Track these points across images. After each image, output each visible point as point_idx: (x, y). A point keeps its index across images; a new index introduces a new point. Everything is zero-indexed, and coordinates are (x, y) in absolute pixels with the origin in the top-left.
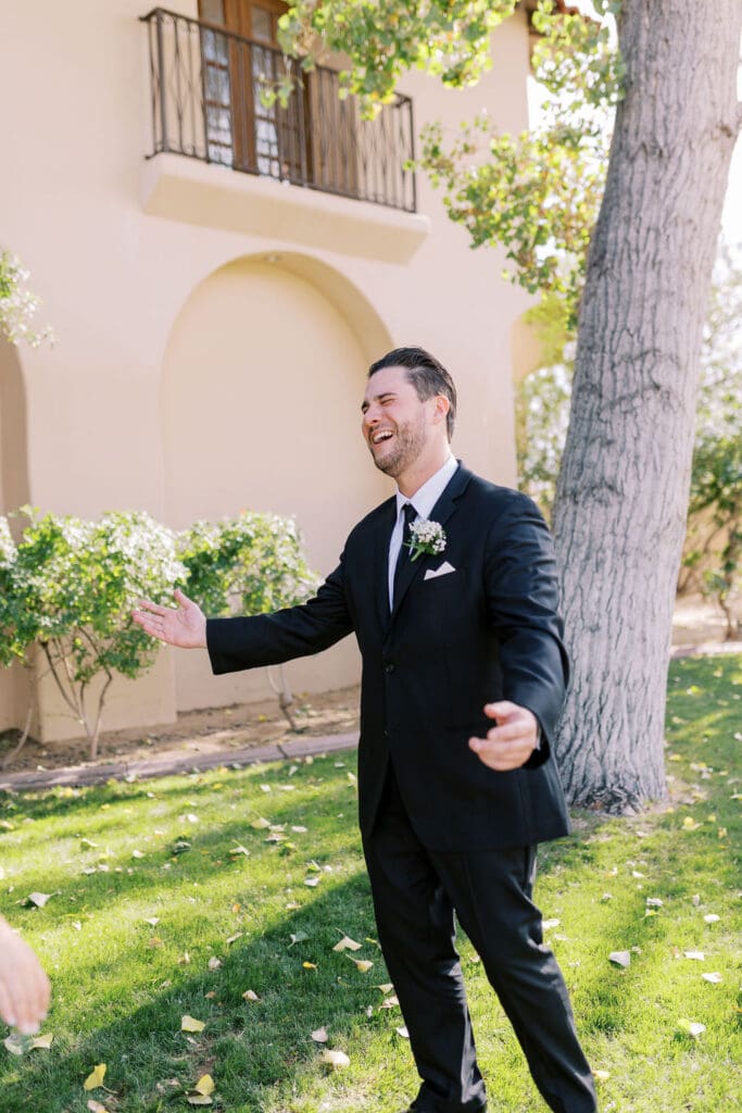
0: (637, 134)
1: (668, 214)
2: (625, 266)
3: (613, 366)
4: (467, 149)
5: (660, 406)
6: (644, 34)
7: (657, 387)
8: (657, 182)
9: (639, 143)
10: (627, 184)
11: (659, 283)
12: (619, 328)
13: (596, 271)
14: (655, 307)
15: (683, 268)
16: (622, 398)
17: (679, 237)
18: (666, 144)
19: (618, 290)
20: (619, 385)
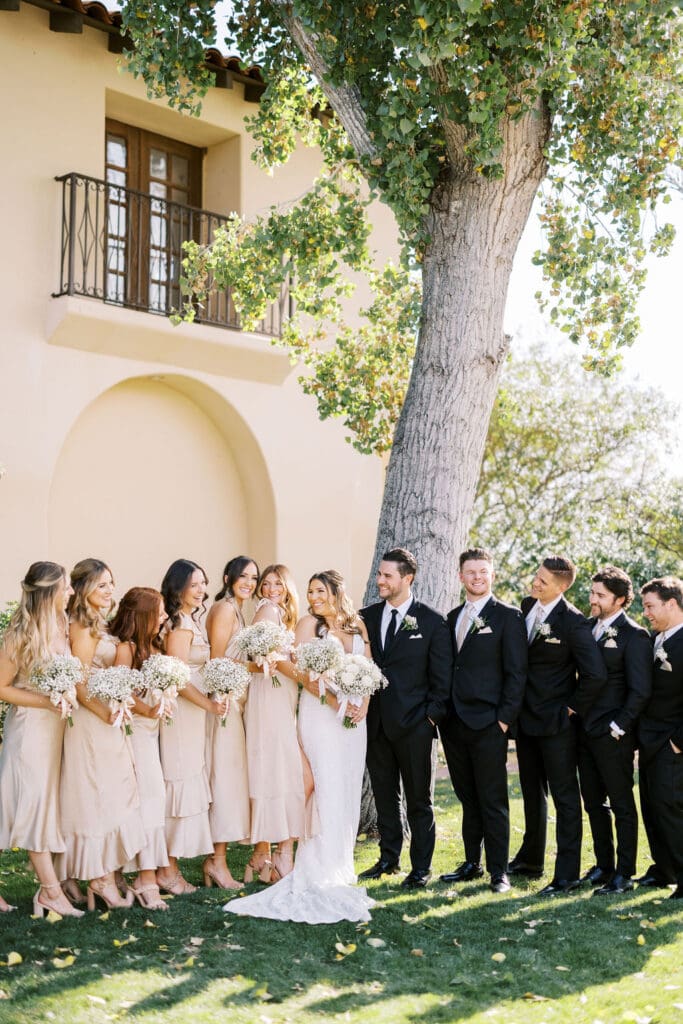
0: (428, 356)
1: (446, 415)
2: (415, 449)
3: (403, 518)
4: (319, 335)
5: (434, 549)
6: (436, 288)
7: (433, 536)
8: (440, 392)
9: (429, 363)
10: (420, 391)
11: (438, 462)
12: (409, 491)
13: (397, 449)
14: (434, 478)
15: (457, 452)
16: (409, 542)
17: (454, 429)
18: (447, 366)
19: (410, 464)
20: (406, 532)
